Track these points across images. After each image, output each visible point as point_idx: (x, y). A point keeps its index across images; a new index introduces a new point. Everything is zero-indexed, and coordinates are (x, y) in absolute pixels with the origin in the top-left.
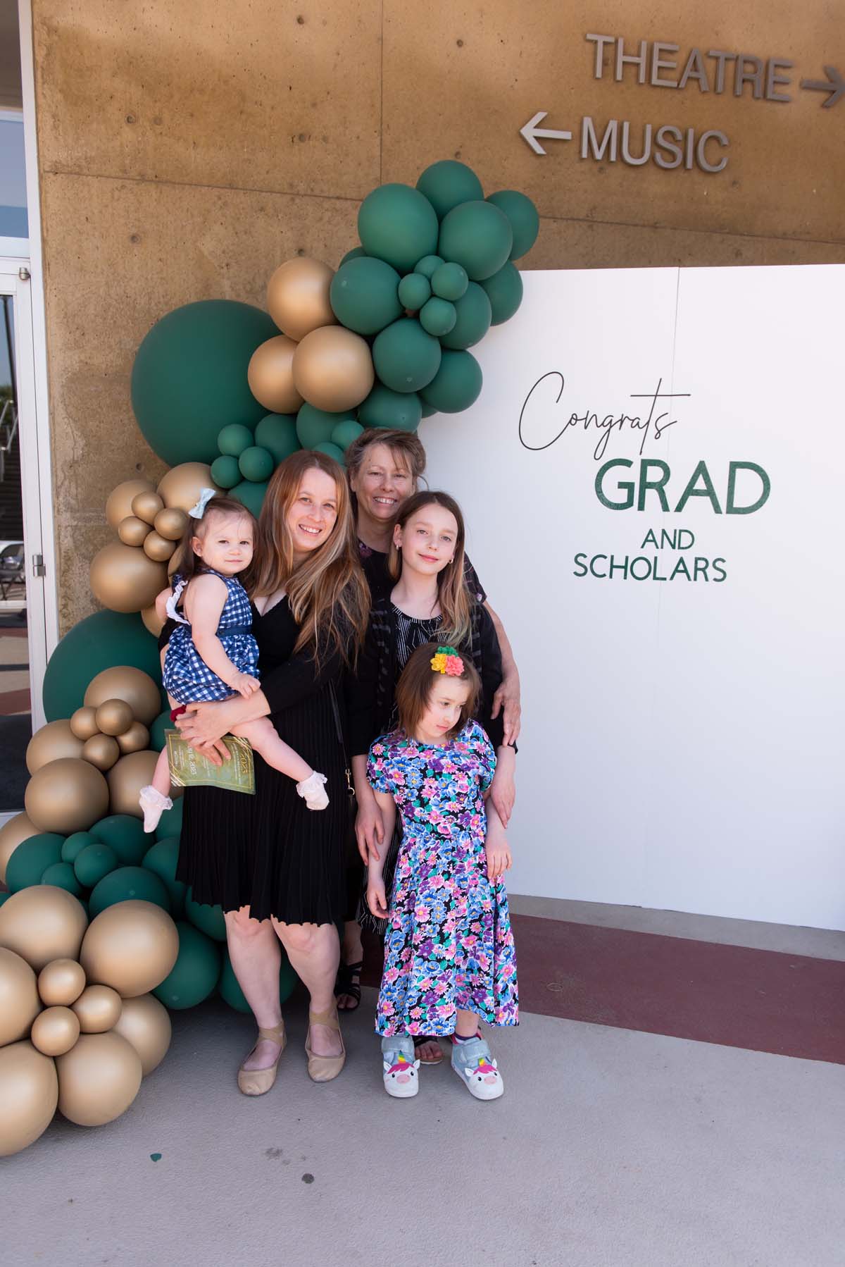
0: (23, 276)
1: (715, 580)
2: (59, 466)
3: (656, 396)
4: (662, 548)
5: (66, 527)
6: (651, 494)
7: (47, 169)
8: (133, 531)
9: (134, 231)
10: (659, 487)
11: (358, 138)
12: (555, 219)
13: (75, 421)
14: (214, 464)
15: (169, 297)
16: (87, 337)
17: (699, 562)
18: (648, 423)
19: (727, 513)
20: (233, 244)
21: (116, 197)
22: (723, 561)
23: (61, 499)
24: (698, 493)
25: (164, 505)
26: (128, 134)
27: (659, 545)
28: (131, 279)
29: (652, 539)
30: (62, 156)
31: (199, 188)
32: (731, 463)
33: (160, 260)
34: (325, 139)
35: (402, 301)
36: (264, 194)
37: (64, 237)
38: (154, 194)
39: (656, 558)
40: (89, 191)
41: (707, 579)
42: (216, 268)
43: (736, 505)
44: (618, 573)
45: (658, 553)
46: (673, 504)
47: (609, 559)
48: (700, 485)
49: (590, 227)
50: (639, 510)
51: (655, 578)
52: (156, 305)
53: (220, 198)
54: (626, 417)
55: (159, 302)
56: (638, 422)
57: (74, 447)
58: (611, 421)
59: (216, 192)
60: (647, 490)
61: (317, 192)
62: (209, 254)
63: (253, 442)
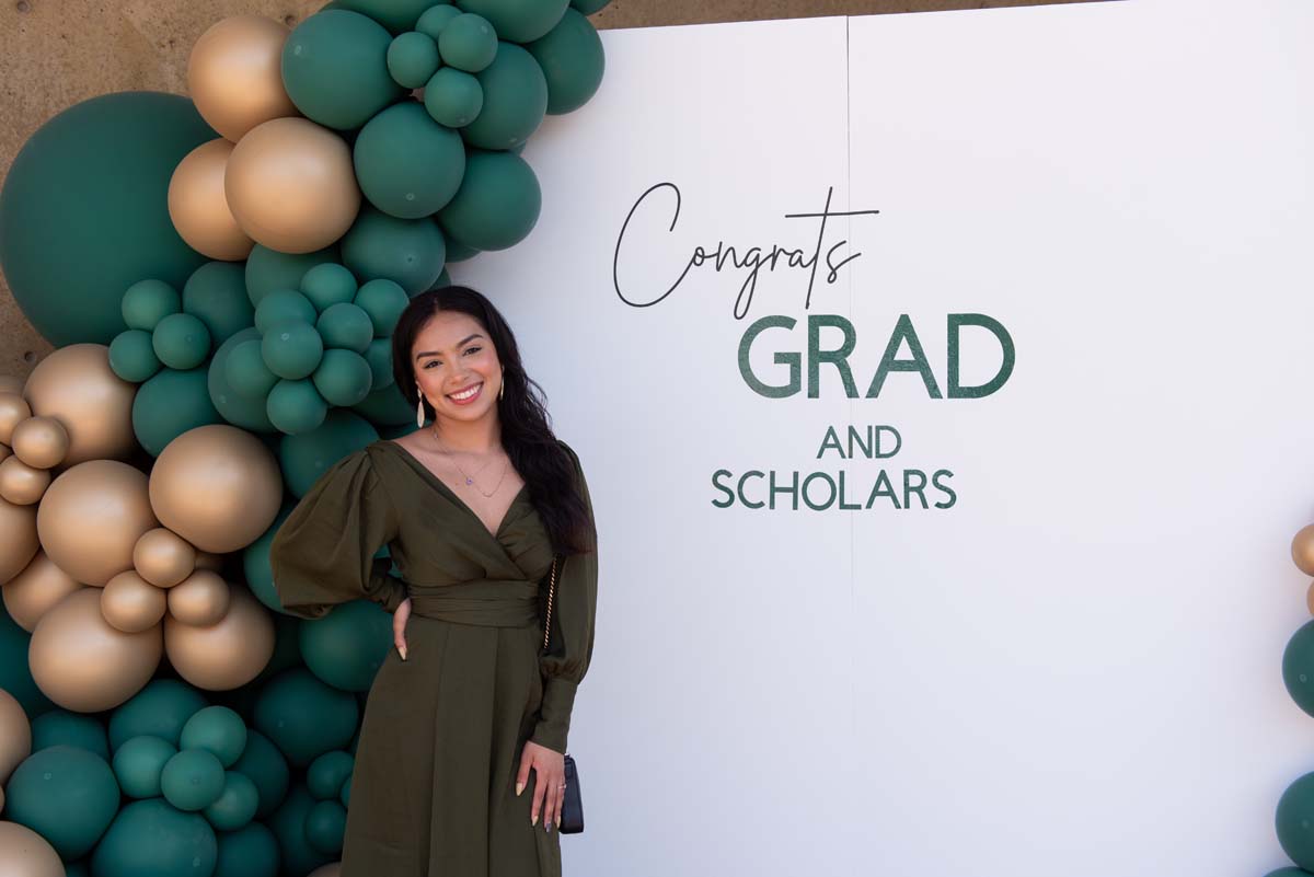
1: (938, 505)
3: (825, 215)
4: (851, 457)
6: (828, 371)
10: (839, 358)
14: (112, 344)
15: (77, 92)
17: (911, 477)
18: (816, 258)
19: (950, 396)
20: (181, 11)
22: (950, 475)
24: (903, 366)
25: (31, 412)
27: (846, 453)
28: (17, 66)
29: (833, 442)
32: (949, 316)
33: (63, 37)
35: (393, 74)
39: (842, 473)
41: (925, 505)
42: (152, 47)
43: (962, 383)
44: (784, 500)
45: (845, 464)
46: (863, 383)
47: (767, 477)
48: (904, 353)
50: (810, 396)
51: (843, 506)
52: (57, 105)
54: (781, 250)
55: (62, 101)
56: (800, 259)
58: (758, 255)
60: (822, 365)
62: (143, 26)
63: (179, 306)
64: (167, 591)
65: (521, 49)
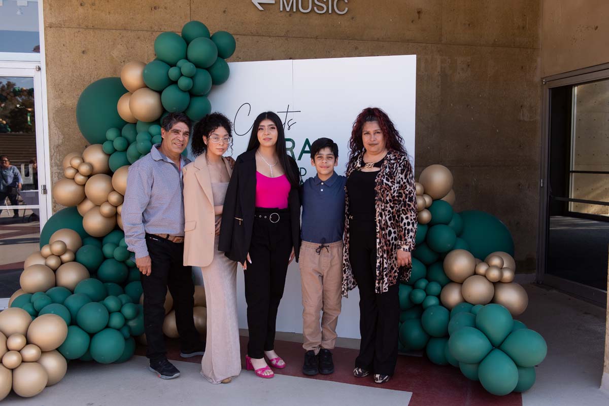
0: (37, 69)
2: (52, 147)
3: (287, 112)
5: (55, 173)
7: (47, 26)
8: (70, 172)
9: (84, 49)
10: (291, 150)
11: (180, 7)
12: (270, 36)
13: (59, 128)
14: (104, 144)
16: (64, 93)
20: (126, 53)
21: (76, 36)
23: (53, 161)
24: (306, 152)
25: (83, 161)
26: (81, 10)
28: (82, 69)
30: (53, 20)
31: (111, 30)
33: (95, 60)
34: (166, 8)
35: (169, 77)
36: (139, 32)
37: (54, 53)
38: (91, 33)
40: (65, 34)
42: (119, 63)
48: (307, 148)
49: (287, 39)
52: (93, 79)
53: (120, 34)
57: (59, 140)
59: (118, 31)
61: (163, 30)
62: (117, 57)
63: (120, 135)
64: (116, 207)
65: (205, 70)
